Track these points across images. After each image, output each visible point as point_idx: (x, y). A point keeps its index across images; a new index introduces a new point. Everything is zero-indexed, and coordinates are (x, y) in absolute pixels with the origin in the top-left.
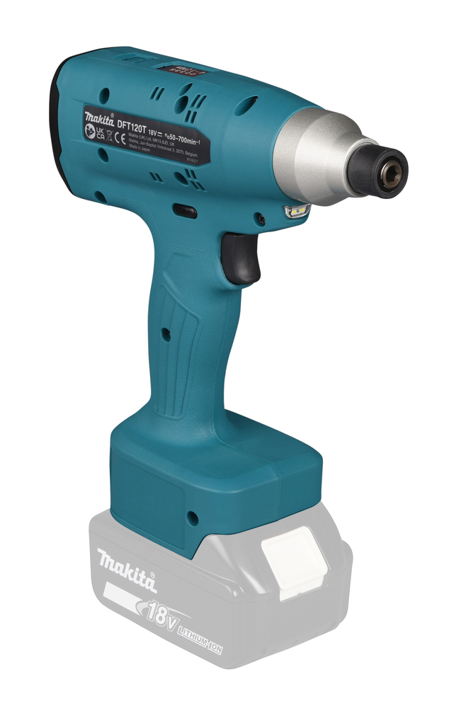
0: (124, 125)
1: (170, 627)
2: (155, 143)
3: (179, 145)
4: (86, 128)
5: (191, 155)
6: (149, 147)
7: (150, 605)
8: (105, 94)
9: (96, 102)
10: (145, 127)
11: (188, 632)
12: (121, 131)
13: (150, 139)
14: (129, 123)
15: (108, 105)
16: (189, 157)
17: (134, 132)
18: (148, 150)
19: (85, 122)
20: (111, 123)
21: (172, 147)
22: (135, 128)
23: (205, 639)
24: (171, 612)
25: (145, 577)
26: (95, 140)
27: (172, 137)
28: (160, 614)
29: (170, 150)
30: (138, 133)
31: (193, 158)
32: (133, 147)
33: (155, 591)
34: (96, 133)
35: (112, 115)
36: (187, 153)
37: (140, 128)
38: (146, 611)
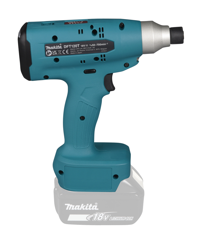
0: (67, 47)
1: (105, 219)
2: (84, 49)
3: (96, 47)
4: (47, 52)
5: (104, 49)
6: (81, 52)
7: (95, 215)
8: (55, 38)
9: (52, 41)
10: (78, 45)
11: (115, 218)
12: (66, 49)
13: (82, 49)
14: (70, 45)
15: (58, 41)
16: (103, 50)
17: (73, 48)
18: (81, 53)
19: (46, 50)
20: (61, 47)
21: (94, 49)
22: (73, 46)
23: (124, 217)
24: (105, 214)
25: (92, 206)
26: (52, 55)
27: (94, 45)
28: (100, 216)
29: (93, 50)
30: (75, 48)
31: (104, 50)
32: (73, 53)
33: (98, 209)
34: (52, 53)
35: (61, 44)
36: (101, 49)
37: (75, 46)
38: (92, 218)
